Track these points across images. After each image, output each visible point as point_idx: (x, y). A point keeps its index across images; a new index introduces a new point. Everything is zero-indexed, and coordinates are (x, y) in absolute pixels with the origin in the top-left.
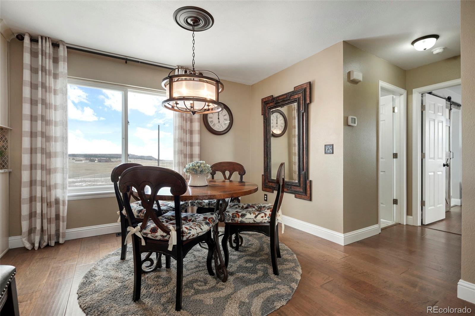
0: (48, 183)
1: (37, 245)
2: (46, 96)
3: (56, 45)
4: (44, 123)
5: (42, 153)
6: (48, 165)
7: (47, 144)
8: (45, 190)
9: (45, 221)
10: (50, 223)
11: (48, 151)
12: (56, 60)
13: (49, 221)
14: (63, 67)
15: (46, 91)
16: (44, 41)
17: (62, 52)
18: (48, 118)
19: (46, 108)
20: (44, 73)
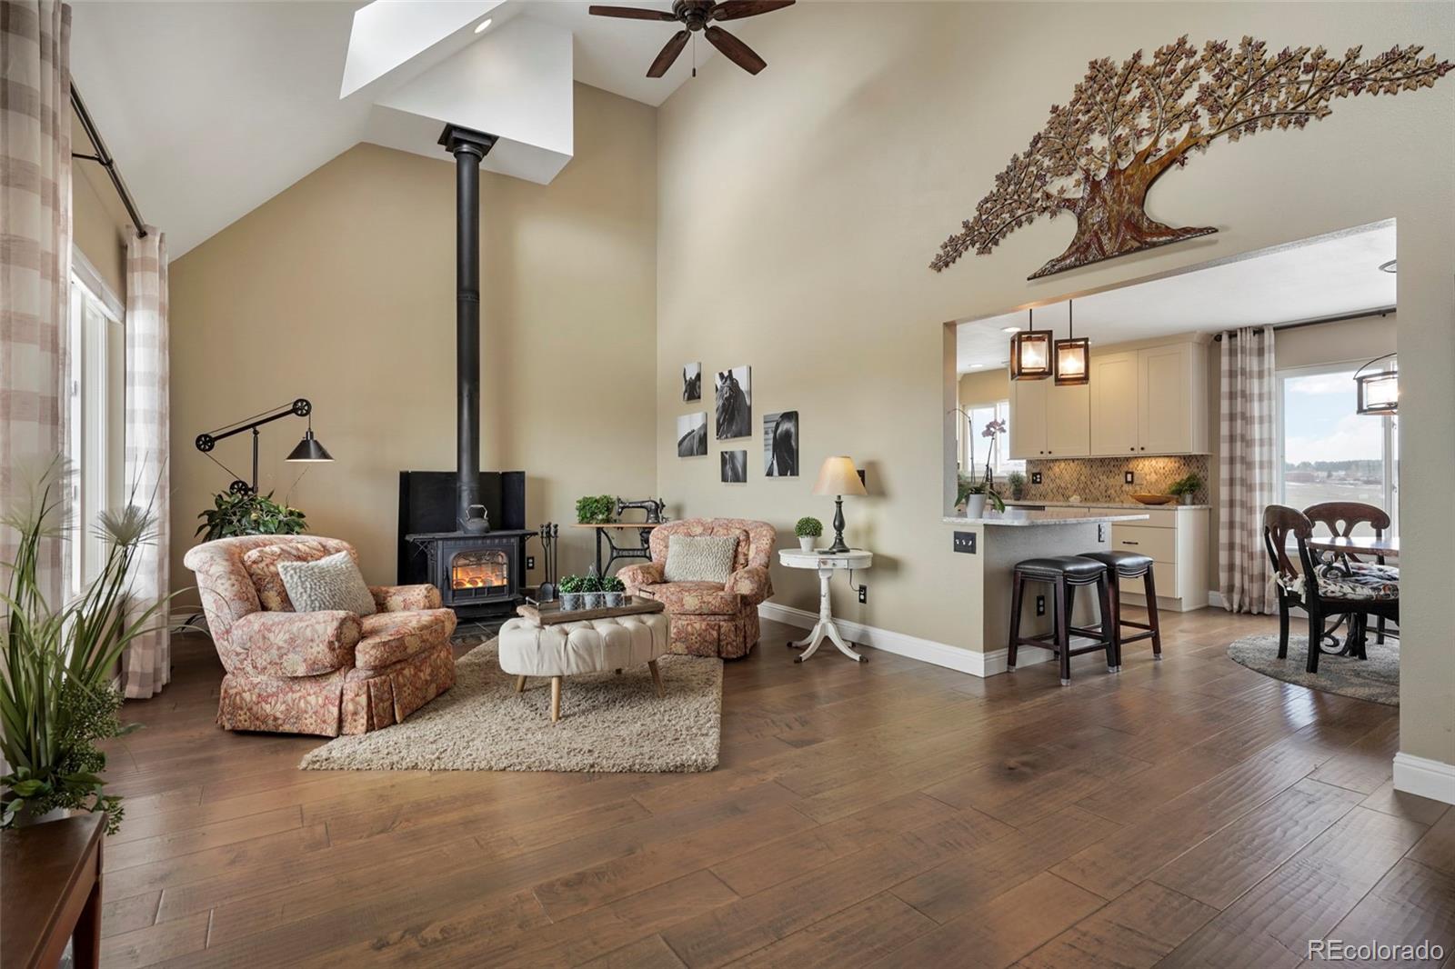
0: (1249, 525)
1: (1236, 607)
2: (1246, 408)
3: (1259, 331)
4: (1244, 444)
5: (1242, 485)
6: (1249, 502)
7: (1248, 472)
8: (1246, 536)
9: (1246, 577)
10: (1252, 582)
11: (1249, 482)
12: (1261, 352)
13: (1251, 578)
14: (1270, 360)
15: (1246, 401)
16: (1244, 333)
17: (1269, 337)
18: (1248, 438)
19: (1247, 424)
20: (1244, 378)
